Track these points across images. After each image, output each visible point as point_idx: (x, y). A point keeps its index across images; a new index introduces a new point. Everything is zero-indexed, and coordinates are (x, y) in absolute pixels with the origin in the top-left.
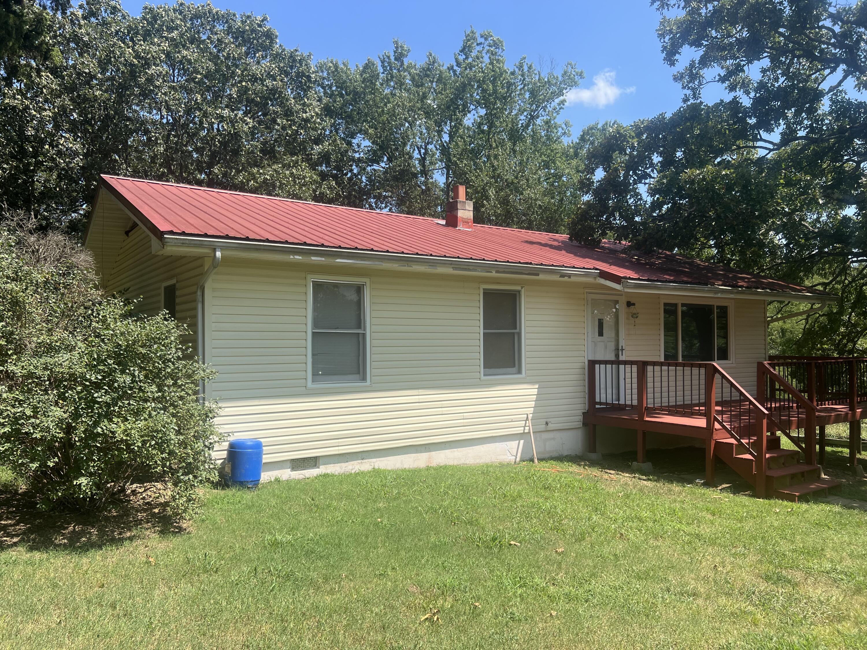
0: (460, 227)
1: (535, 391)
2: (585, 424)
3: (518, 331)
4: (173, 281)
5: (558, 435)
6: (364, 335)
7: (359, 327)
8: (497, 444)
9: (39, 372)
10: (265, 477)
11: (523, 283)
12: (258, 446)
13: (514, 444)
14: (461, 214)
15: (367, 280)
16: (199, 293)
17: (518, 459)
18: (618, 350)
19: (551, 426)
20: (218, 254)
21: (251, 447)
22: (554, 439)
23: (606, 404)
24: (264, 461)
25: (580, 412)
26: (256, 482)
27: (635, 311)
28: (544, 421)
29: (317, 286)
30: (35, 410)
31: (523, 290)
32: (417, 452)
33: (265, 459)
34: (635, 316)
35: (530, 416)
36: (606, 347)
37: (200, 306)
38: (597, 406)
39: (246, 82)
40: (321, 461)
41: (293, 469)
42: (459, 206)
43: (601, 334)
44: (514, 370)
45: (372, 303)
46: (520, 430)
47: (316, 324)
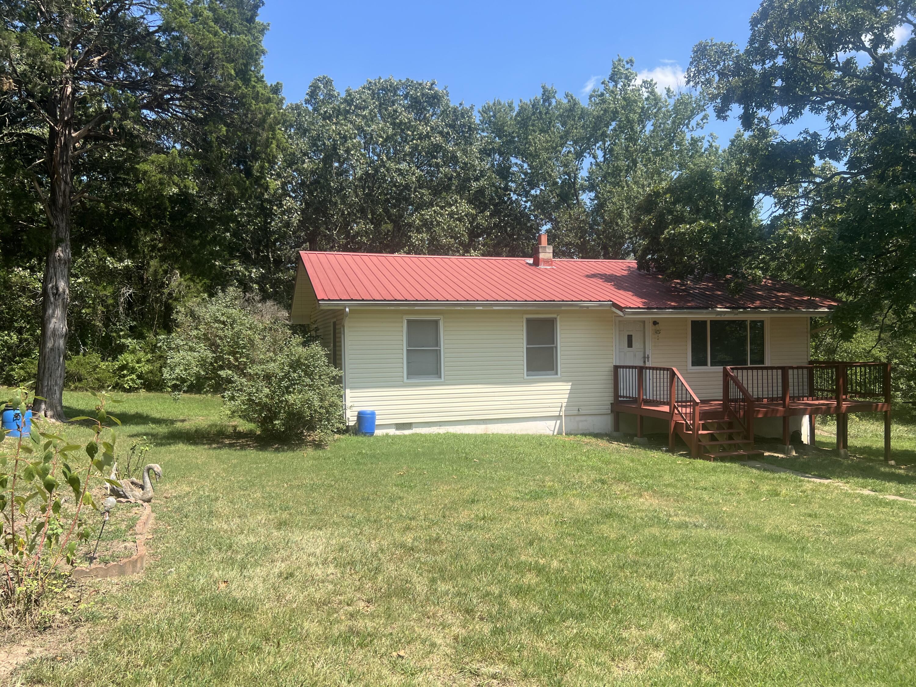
0: (542, 267)
1: (569, 387)
2: (612, 411)
3: (555, 345)
4: (335, 320)
5: (589, 418)
6: (440, 350)
7: (437, 346)
8: (538, 422)
9: (260, 373)
10: (378, 432)
11: (558, 313)
12: (373, 414)
13: (552, 423)
14: (542, 256)
15: (442, 317)
16: (342, 329)
17: (555, 433)
18: (645, 358)
19: (582, 412)
20: (347, 310)
21: (369, 414)
22: (586, 421)
23: (630, 397)
24: (376, 423)
25: (609, 403)
26: (372, 434)
27: (658, 329)
28: (577, 408)
29: (409, 321)
30: (257, 390)
31: (558, 317)
32: (477, 424)
33: (377, 422)
34: (657, 332)
35: (564, 405)
36: (635, 356)
37: (342, 336)
38: (620, 399)
39: (417, 140)
40: (414, 425)
41: (397, 429)
42: (540, 250)
43: (630, 345)
44: (553, 372)
45: (444, 331)
46: (557, 414)
47: (409, 344)
